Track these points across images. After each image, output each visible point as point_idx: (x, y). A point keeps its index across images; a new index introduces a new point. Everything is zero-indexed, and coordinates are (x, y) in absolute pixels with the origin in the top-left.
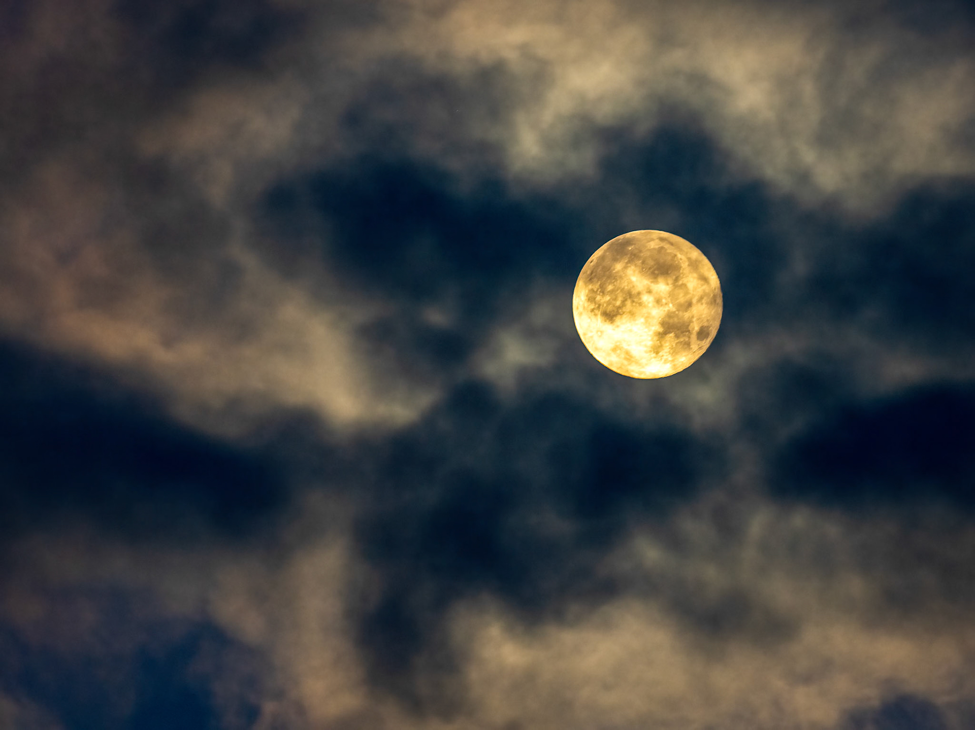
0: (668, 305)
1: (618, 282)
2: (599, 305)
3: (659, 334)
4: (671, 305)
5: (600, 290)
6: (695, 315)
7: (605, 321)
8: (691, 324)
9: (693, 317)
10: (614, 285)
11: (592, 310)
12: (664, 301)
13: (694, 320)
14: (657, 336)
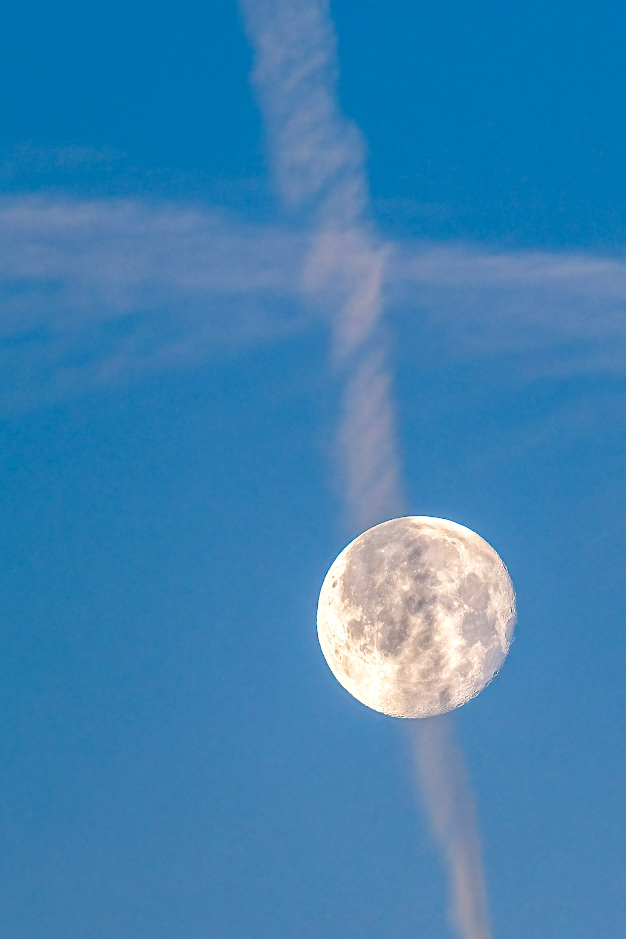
0: (463, 606)
1: (388, 598)
2: (372, 637)
3: (463, 648)
4: (466, 606)
5: (365, 617)
6: (498, 609)
7: (386, 655)
8: (497, 622)
9: (496, 612)
10: (383, 605)
11: (363, 648)
12: (456, 603)
13: (499, 615)
14: (460, 652)
